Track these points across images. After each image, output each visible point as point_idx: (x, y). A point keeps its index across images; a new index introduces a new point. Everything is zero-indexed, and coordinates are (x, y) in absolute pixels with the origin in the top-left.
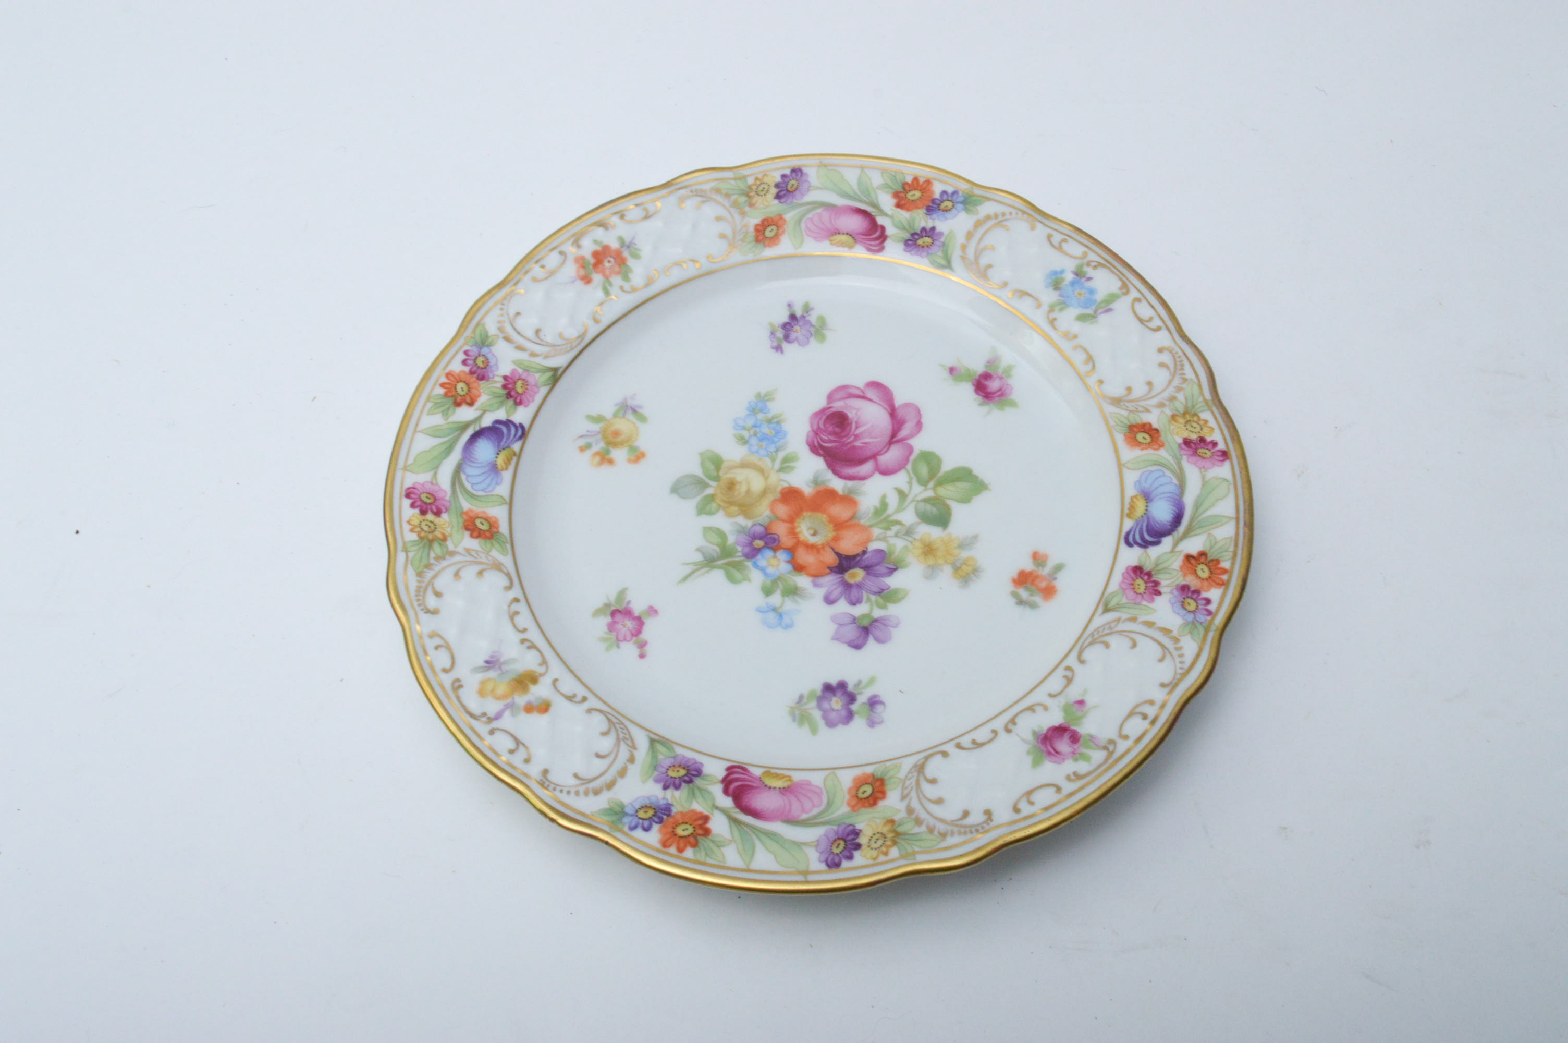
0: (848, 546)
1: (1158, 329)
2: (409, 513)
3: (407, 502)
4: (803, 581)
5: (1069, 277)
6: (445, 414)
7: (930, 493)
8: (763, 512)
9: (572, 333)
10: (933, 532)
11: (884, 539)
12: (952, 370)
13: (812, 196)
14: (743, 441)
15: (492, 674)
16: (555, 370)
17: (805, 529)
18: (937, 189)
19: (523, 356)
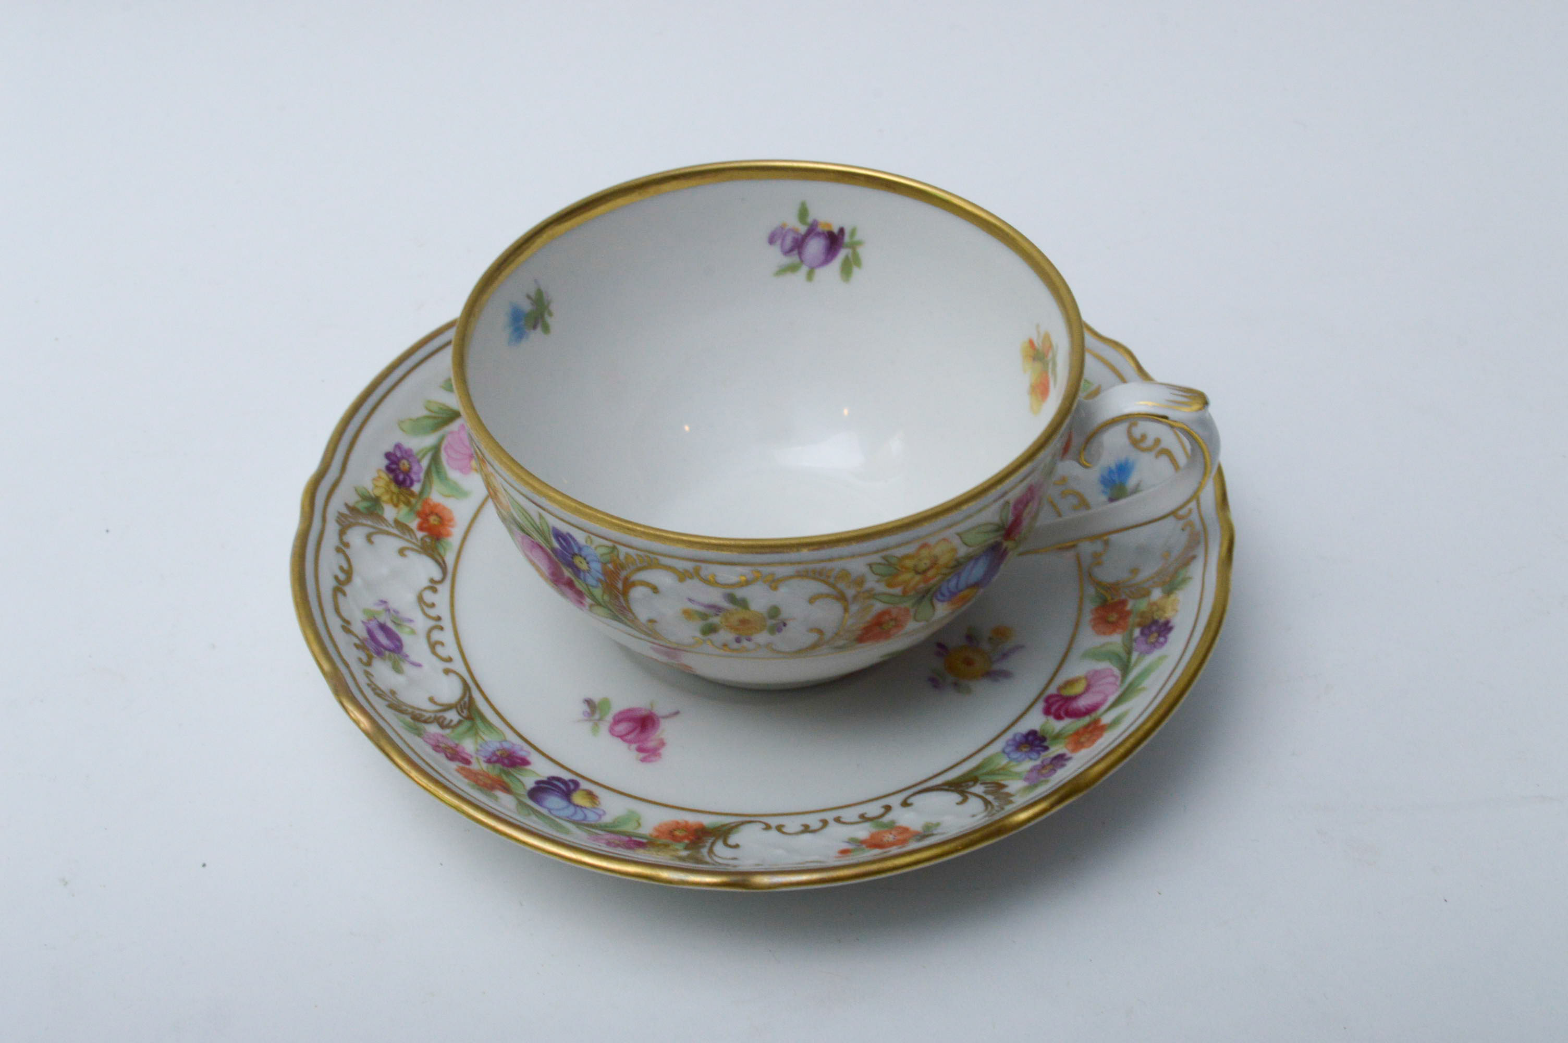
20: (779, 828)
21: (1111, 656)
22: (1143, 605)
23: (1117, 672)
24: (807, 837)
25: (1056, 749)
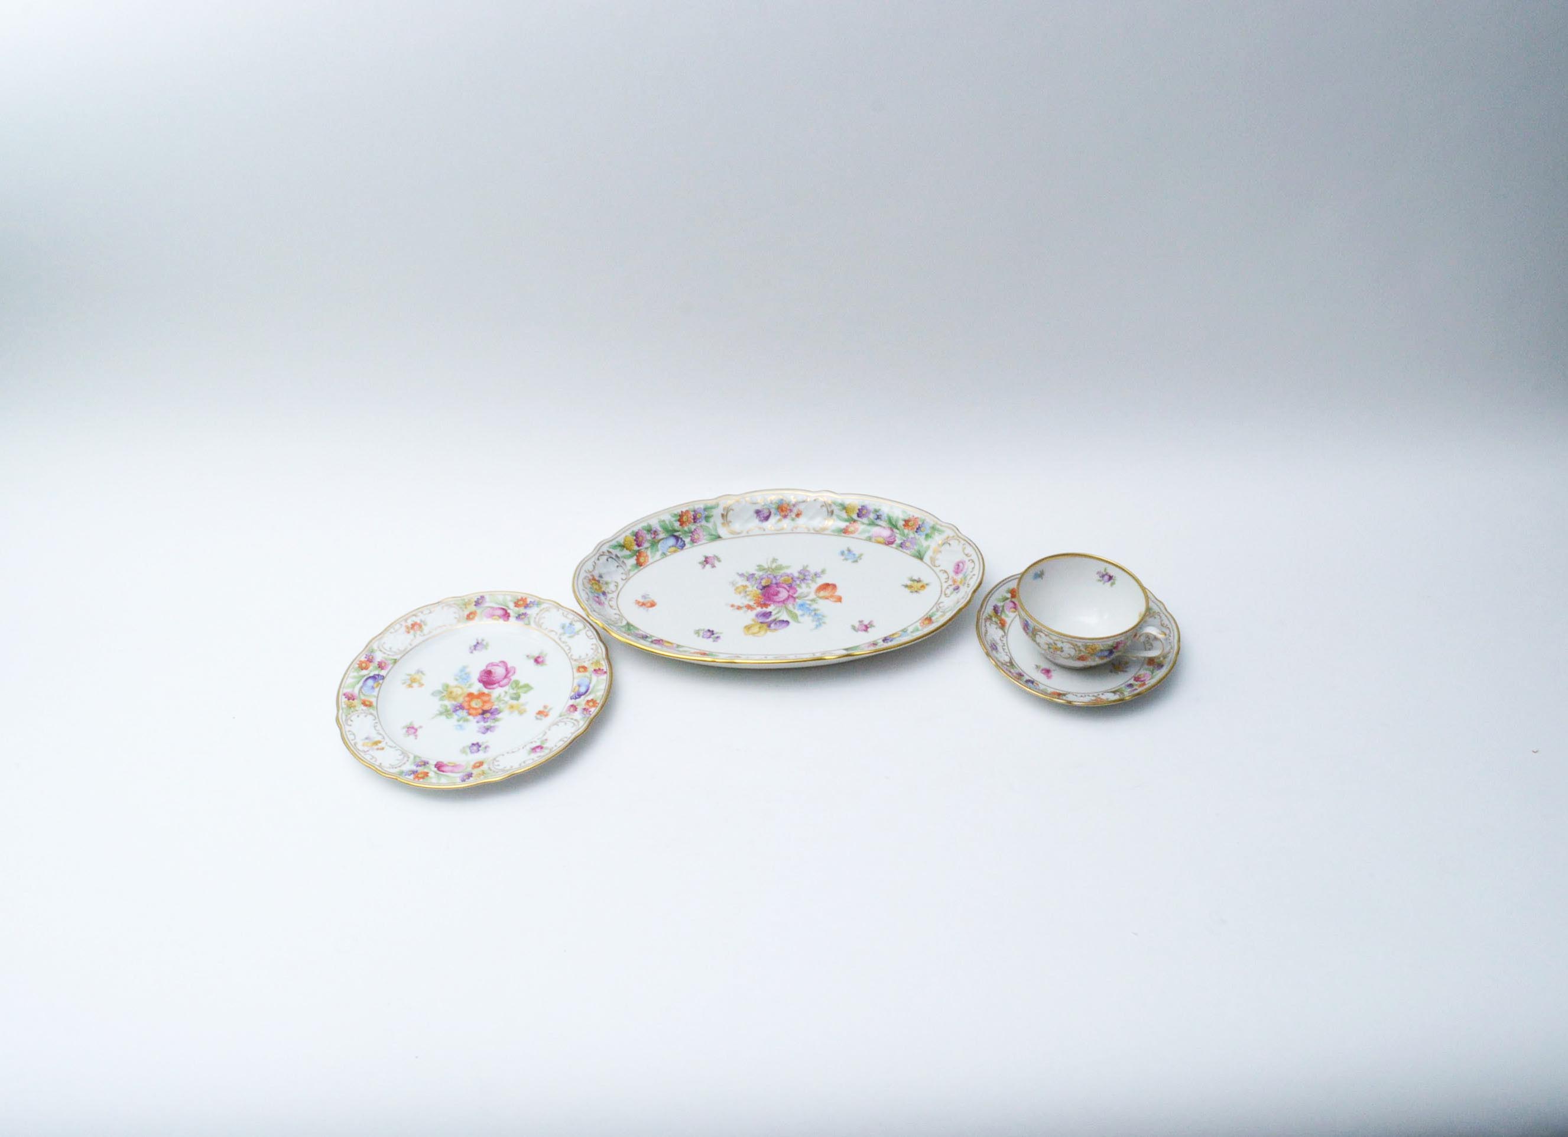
0: (486, 707)
1: (592, 638)
2: (344, 699)
3: (344, 697)
4: (470, 718)
5: (567, 625)
6: (358, 672)
7: (515, 692)
8: (461, 700)
9: (402, 648)
10: (514, 702)
11: (498, 705)
12: (528, 656)
13: (487, 605)
14: (457, 680)
15: (367, 741)
16: (396, 660)
17: (473, 704)
18: (528, 601)
19: (385, 656)
20: (1076, 696)
21: (1150, 670)
22: (1158, 661)
23: (1150, 673)
24: (1082, 698)
25: (1135, 687)
